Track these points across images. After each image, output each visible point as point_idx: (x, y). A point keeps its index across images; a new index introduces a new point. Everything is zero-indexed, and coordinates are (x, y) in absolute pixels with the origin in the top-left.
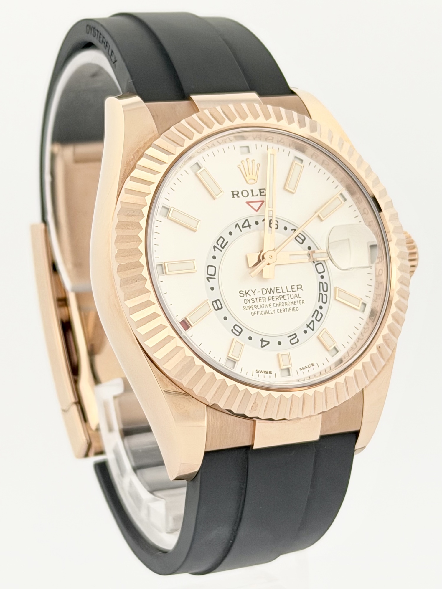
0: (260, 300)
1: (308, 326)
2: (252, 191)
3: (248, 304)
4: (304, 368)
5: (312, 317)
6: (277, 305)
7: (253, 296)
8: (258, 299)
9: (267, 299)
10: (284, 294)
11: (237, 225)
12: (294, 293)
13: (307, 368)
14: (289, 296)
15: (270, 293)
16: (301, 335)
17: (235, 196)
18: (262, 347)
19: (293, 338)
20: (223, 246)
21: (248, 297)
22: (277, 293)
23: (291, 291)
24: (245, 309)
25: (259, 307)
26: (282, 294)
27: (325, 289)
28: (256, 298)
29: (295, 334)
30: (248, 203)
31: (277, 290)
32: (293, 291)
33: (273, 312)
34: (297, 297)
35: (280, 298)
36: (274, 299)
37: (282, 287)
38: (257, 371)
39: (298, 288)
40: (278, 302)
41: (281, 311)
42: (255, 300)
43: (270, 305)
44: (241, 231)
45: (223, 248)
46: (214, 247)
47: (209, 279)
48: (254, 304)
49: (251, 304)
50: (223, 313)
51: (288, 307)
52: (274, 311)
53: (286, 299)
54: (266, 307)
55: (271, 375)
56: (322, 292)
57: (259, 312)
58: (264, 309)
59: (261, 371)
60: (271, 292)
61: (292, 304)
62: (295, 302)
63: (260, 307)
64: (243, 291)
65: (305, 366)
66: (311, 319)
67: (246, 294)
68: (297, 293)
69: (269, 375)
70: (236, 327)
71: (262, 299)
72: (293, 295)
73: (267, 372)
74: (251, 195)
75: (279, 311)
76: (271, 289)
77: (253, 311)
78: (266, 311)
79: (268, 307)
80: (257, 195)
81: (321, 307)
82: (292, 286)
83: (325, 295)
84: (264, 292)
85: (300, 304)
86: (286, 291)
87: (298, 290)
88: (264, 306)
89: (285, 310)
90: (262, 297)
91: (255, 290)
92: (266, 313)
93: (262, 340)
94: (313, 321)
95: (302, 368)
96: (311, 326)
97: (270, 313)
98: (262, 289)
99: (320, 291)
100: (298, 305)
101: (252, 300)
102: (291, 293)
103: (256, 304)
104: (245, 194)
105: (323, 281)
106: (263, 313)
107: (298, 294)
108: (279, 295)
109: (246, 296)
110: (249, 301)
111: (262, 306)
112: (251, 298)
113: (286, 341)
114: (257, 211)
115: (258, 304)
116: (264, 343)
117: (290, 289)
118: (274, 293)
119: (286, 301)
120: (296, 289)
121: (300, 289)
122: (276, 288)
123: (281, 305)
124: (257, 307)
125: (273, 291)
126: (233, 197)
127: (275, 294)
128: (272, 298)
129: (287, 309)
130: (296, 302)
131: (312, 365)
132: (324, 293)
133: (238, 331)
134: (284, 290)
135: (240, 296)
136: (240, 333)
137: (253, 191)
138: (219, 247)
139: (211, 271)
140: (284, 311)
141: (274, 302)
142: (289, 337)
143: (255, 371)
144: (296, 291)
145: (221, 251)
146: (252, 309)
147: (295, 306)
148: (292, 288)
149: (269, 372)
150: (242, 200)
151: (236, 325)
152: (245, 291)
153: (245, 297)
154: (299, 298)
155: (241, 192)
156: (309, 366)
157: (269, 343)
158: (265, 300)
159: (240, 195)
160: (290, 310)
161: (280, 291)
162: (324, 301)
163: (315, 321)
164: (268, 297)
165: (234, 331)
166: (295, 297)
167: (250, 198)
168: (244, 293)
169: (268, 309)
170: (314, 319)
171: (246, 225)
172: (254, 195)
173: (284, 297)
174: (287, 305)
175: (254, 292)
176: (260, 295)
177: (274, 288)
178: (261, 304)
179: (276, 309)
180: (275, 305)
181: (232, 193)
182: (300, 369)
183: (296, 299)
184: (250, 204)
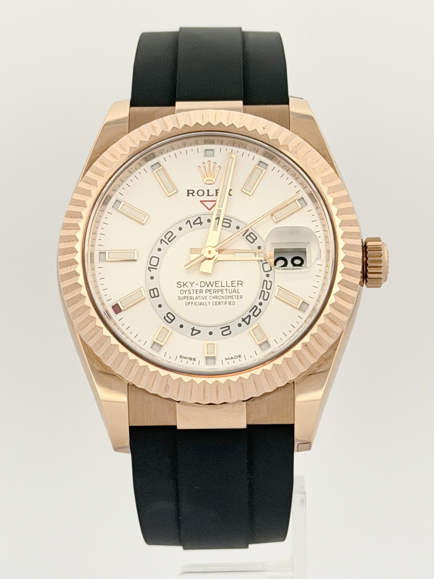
1: (244, 320)
2: (208, 191)
3: (184, 295)
4: (230, 358)
5: (250, 312)
6: (214, 298)
7: (190, 288)
8: (195, 291)
9: (204, 292)
10: (223, 288)
11: (189, 221)
12: (233, 288)
13: (233, 358)
14: (228, 291)
15: (208, 286)
16: (234, 327)
17: (190, 195)
18: (192, 335)
19: (226, 330)
20: (170, 240)
21: (185, 288)
22: (216, 286)
23: (231, 285)
24: (179, 298)
25: (194, 298)
26: (221, 288)
27: (268, 287)
28: (193, 290)
29: (229, 326)
30: (202, 202)
31: (216, 284)
32: (232, 286)
33: (207, 304)
34: (236, 292)
35: (218, 292)
36: (211, 292)
37: (221, 282)
38: (181, 357)
39: (238, 284)
40: (215, 295)
41: (216, 303)
42: (192, 291)
43: (206, 297)
44: (191, 227)
45: (170, 242)
46: (162, 240)
47: (151, 269)
48: (189, 295)
49: (187, 295)
50: (157, 301)
51: (225, 300)
52: (209, 303)
53: (223, 293)
54: (201, 299)
55: (194, 361)
56: (265, 289)
57: (193, 303)
58: (199, 301)
59: (185, 357)
60: (210, 286)
61: (229, 298)
62: (233, 296)
63: (196, 298)
64: (181, 283)
65: (232, 357)
66: (248, 314)
67: (184, 285)
68: (236, 288)
69: (192, 361)
70: (169, 315)
71: (199, 291)
72: (232, 290)
73: (191, 359)
74: (207, 194)
75: (214, 303)
76: (210, 282)
77: (188, 301)
78: (201, 302)
79: (203, 299)
80: (213, 195)
81: (261, 304)
82: (232, 281)
83: (267, 292)
84: (203, 284)
85: (238, 299)
86: (225, 286)
87: (238, 286)
88: (200, 297)
89: (221, 303)
90: (199, 289)
91: (194, 282)
92: (200, 304)
93: (193, 329)
94: (249, 316)
96: (246, 320)
97: (205, 304)
98: (201, 282)
99: (263, 288)
100: (235, 300)
101: (188, 291)
102: (231, 288)
103: (192, 295)
104: (201, 193)
105: (268, 279)
106: (197, 304)
107: (238, 290)
108: (217, 288)
109: (183, 287)
110: (185, 292)
111: (198, 297)
112: (188, 289)
113: (217, 332)
114: (210, 209)
115: (195, 295)
116: (195, 332)
117: (229, 284)
118: (212, 286)
119: (223, 295)
120: (236, 284)
121: (241, 285)
122: (216, 282)
123: (218, 298)
124: (192, 298)
125: (212, 284)
126: (188, 195)
127: (214, 287)
128: (210, 291)
129: (223, 303)
131: (239, 356)
132: (266, 291)
134: (224, 284)
135: (177, 287)
136: (172, 320)
137: (210, 191)
138: (166, 240)
139: (154, 261)
140: (219, 304)
141: (211, 295)
142: (221, 328)
143: (179, 357)
144: (235, 286)
145: (167, 244)
146: (187, 299)
147: (232, 300)
148: (232, 284)
149: (193, 359)
150: (196, 199)
151: (169, 313)
152: (183, 282)
154: (238, 293)
155: (197, 191)
156: (236, 357)
157: (199, 332)
158: (202, 292)
159: (195, 194)
160: (226, 303)
161: (220, 285)
162: (265, 298)
163: (252, 316)
164: (206, 290)
165: (167, 318)
166: (234, 292)
167: (205, 197)
168: (182, 284)
169: (204, 301)
170: (251, 314)
171: (199, 221)
172: (210, 194)
173: (222, 291)
174: (224, 298)
175: (192, 285)
176: (198, 287)
177: (214, 282)
178: (197, 295)
179: (211, 301)
180: (211, 298)
181: (187, 192)
182: (226, 359)
183: (235, 294)
184: (205, 203)
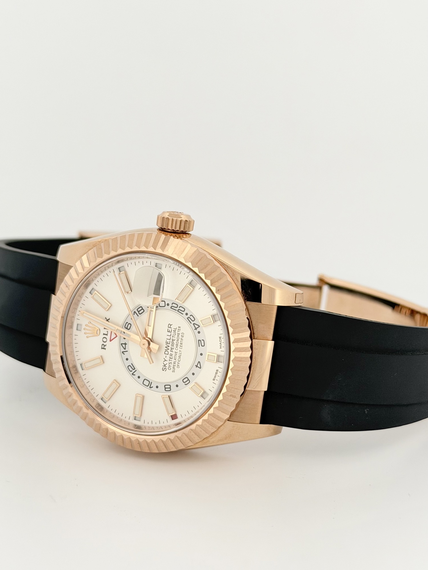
0: (171, 358)
1: (196, 329)
2: (104, 334)
3: (172, 368)
4: (220, 345)
5: (191, 323)
6: (177, 347)
7: (168, 362)
8: (170, 359)
9: (172, 353)
11: (123, 352)
12: (172, 332)
13: (221, 343)
14: (174, 336)
15: (168, 349)
16: (200, 337)
17: (105, 347)
18: (200, 368)
19: (201, 343)
20: (133, 368)
21: (167, 366)
23: (171, 333)
24: (173, 371)
26: (171, 340)
27: (176, 306)
29: (199, 340)
30: (111, 341)
31: (168, 343)
32: (171, 332)
33: (180, 352)
34: (175, 330)
35: (173, 343)
37: (167, 339)
38: (214, 380)
39: (170, 328)
40: (175, 346)
41: (181, 346)
42: (170, 361)
43: (175, 352)
45: (135, 369)
46: (133, 374)
47: (151, 386)
48: (173, 364)
49: (172, 365)
50: (173, 387)
51: (180, 340)
52: (180, 351)
53: (175, 339)
56: (177, 309)
57: (178, 362)
58: (177, 358)
59: (215, 377)
60: (168, 348)
61: (179, 336)
63: (175, 360)
64: (163, 368)
66: (192, 325)
67: (165, 366)
68: (173, 329)
73: (216, 373)
74: (106, 336)
75: (181, 347)
76: (166, 347)
77: (177, 366)
78: (179, 357)
79: (177, 355)
80: (108, 332)
81: (187, 314)
82: (168, 331)
84: (166, 353)
85: (180, 330)
87: (171, 328)
89: (181, 342)
90: (170, 356)
91: (164, 359)
93: (196, 366)
94: (194, 324)
95: (220, 347)
96: (196, 327)
97: (180, 354)
98: (165, 354)
100: (180, 332)
101: (169, 364)
102: (172, 334)
103: (173, 362)
104: (105, 340)
105: (171, 305)
106: (179, 360)
108: (171, 343)
110: (170, 366)
111: (175, 358)
112: (168, 364)
113: (201, 349)
114: (117, 336)
115: (173, 360)
116: (199, 366)
117: (169, 334)
118: (169, 346)
120: (170, 329)
121: (171, 326)
122: (166, 343)
123: (178, 344)
124: (175, 362)
125: (168, 346)
126: (105, 349)
127: (170, 345)
128: (172, 349)
129: (181, 341)
130: (179, 332)
131: (220, 338)
132: (178, 308)
133: (186, 381)
134: (169, 338)
135: (165, 371)
136: (188, 379)
138: (133, 371)
139: (146, 383)
140: (182, 344)
141: (174, 349)
142: (199, 346)
145: (136, 371)
146: (175, 366)
147: (181, 334)
149: (217, 371)
150: (108, 343)
151: (183, 381)
152: (163, 366)
153: (167, 368)
154: (176, 329)
155: (103, 342)
156: (220, 340)
157: (199, 362)
158: (172, 355)
159: (105, 344)
160: (182, 339)
161: (169, 341)
162: (183, 310)
164: (171, 351)
165: (186, 383)
166: (175, 332)
167: (108, 337)
168: (164, 367)
170: (193, 323)
171: (124, 345)
172: (107, 334)
173: (173, 340)
174: (179, 340)
175: (165, 360)
176: (168, 356)
177: (166, 345)
178: (173, 358)
179: (179, 349)
180: (177, 349)
181: (102, 349)
182: (220, 348)
183: (176, 331)
184: (112, 339)
